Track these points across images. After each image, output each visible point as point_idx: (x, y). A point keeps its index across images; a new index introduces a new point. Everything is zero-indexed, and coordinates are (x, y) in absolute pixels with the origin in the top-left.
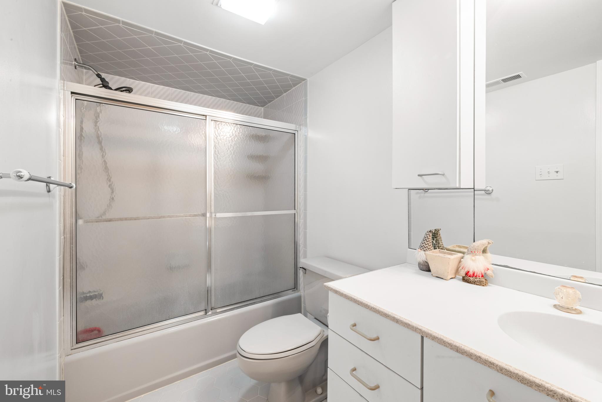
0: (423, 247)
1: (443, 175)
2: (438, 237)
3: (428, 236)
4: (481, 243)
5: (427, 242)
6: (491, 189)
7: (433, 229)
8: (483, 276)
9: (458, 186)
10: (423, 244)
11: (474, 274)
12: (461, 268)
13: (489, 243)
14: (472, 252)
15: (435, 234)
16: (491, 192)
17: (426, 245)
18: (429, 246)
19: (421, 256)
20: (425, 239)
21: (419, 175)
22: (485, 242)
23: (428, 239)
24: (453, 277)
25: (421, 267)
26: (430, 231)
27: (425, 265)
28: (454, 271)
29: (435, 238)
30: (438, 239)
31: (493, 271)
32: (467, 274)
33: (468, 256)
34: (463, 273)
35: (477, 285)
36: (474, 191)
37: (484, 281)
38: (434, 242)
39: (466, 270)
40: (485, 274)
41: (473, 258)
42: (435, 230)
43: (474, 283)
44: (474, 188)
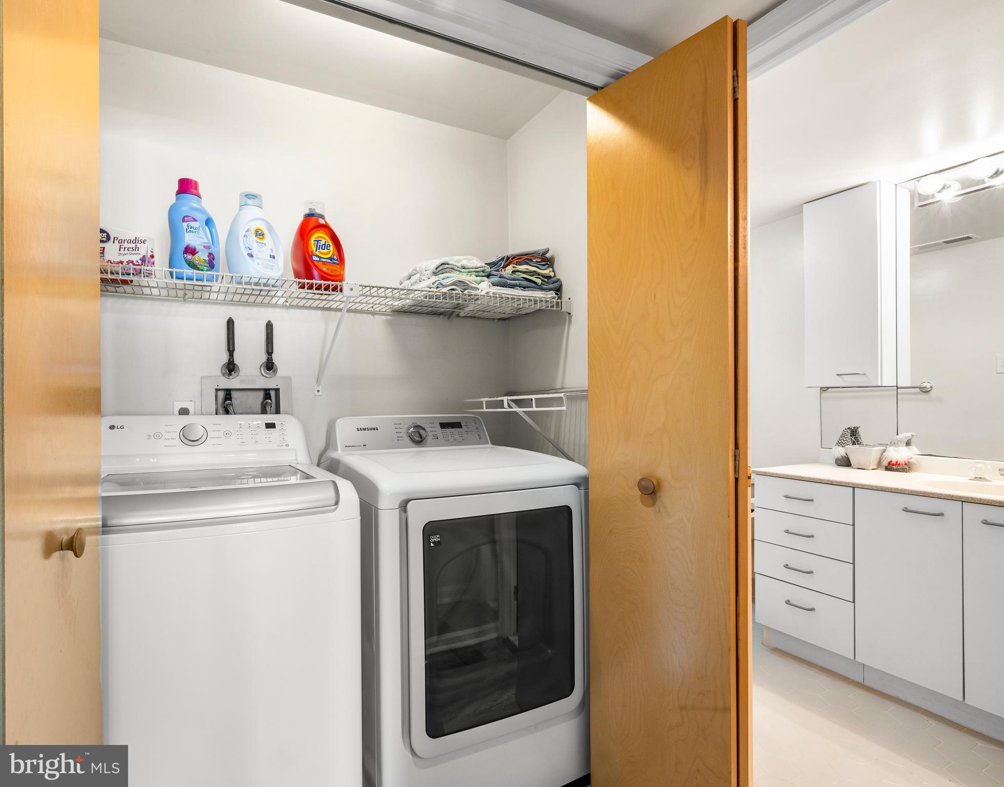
0: (840, 443)
1: (864, 374)
2: (857, 435)
3: (847, 433)
4: (904, 436)
5: (845, 438)
6: (928, 386)
7: (852, 426)
8: (906, 464)
9: (879, 384)
10: (840, 440)
11: (897, 462)
12: (883, 459)
13: (912, 436)
14: (893, 444)
15: (853, 431)
16: (929, 390)
17: (844, 441)
18: (848, 442)
19: (840, 452)
20: (843, 436)
21: (837, 375)
22: (909, 435)
23: (847, 435)
24: (875, 468)
25: (840, 462)
26: (849, 428)
27: (843, 460)
28: (876, 462)
29: (854, 435)
30: (857, 436)
31: (916, 460)
32: (890, 463)
33: (891, 448)
34: (885, 463)
35: (900, 472)
36: (897, 388)
37: (908, 468)
38: (853, 439)
39: (889, 460)
40: (909, 462)
41: (896, 449)
42: (854, 428)
43: (897, 470)
44: (897, 386)
